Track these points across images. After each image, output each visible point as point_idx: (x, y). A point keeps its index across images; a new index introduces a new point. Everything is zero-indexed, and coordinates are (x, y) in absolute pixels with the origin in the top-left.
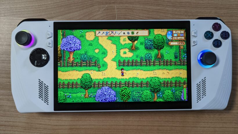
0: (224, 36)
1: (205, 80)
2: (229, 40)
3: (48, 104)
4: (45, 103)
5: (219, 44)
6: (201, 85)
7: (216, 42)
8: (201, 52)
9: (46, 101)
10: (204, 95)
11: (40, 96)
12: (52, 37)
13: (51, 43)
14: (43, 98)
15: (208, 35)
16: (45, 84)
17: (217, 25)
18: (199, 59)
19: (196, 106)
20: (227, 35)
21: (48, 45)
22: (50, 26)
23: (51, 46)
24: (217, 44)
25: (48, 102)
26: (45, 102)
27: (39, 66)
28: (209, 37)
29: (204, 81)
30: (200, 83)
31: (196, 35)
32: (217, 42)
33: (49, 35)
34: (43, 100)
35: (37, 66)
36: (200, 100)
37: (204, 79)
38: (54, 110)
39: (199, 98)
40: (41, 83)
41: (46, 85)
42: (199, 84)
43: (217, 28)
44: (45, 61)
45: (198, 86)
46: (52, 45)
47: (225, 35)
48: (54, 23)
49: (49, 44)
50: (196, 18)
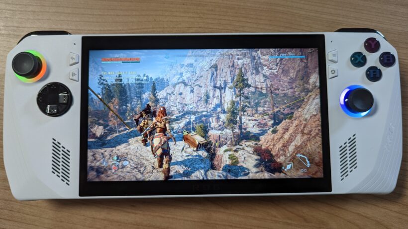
0: (386, 61)
1: (355, 139)
2: (395, 68)
3: (68, 185)
4: (62, 182)
5: (378, 75)
6: (348, 148)
7: (372, 71)
8: (348, 88)
9: (65, 178)
10: (353, 166)
11: (55, 170)
12: (78, 63)
13: (77, 73)
14: (59, 173)
15: (358, 60)
16: (63, 147)
17: (373, 42)
18: (342, 102)
19: (339, 186)
20: (391, 59)
21: (71, 77)
22: (75, 44)
23: (77, 79)
24: (374, 75)
25: (69, 181)
26: (62, 180)
27: (54, 114)
28: (359, 62)
29: (352, 141)
30: (345, 144)
31: (335, 59)
32: (374, 72)
33: (72, 58)
34: (59, 177)
35: (51, 115)
36: (346, 176)
37: (352, 138)
38: (80, 195)
39: (344, 173)
40: (56, 146)
41: (66, 149)
42: (344, 146)
43: (373, 47)
44: (65, 106)
45: (343, 149)
46: (78, 77)
47: (387, 60)
48: (83, 38)
49: (73, 74)
50: (337, 29)
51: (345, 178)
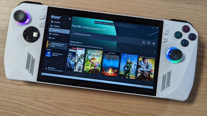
0: (191, 38)
1: (171, 72)
2: (196, 41)
3: (32, 75)
5: (187, 44)
6: (167, 77)
7: (184, 41)
8: (170, 48)
9: (32, 72)
10: (168, 85)
11: (27, 67)
12: (44, 19)
13: (43, 23)
14: (29, 69)
15: (178, 35)
16: (32, 57)
17: (187, 27)
18: (167, 54)
19: (160, 94)
20: (194, 37)
21: (40, 25)
22: (44, 10)
23: (43, 26)
24: (185, 43)
25: (33, 73)
26: (30, 72)
27: (30, 41)
28: (178, 36)
29: (169, 74)
30: (166, 74)
31: (167, 33)
32: (185, 42)
33: (42, 16)
34: (29, 71)
35: (29, 41)
36: (164, 90)
37: (170, 72)
38: (37, 80)
39: (163, 88)
40: (29, 56)
41: (34, 58)
42: (165, 75)
43: (186, 30)
44: (36, 38)
45: (164, 77)
46: (44, 25)
47: (193, 37)
48: (49, 7)
49: (42, 24)
50: (170, 19)
51: (163, 90)
